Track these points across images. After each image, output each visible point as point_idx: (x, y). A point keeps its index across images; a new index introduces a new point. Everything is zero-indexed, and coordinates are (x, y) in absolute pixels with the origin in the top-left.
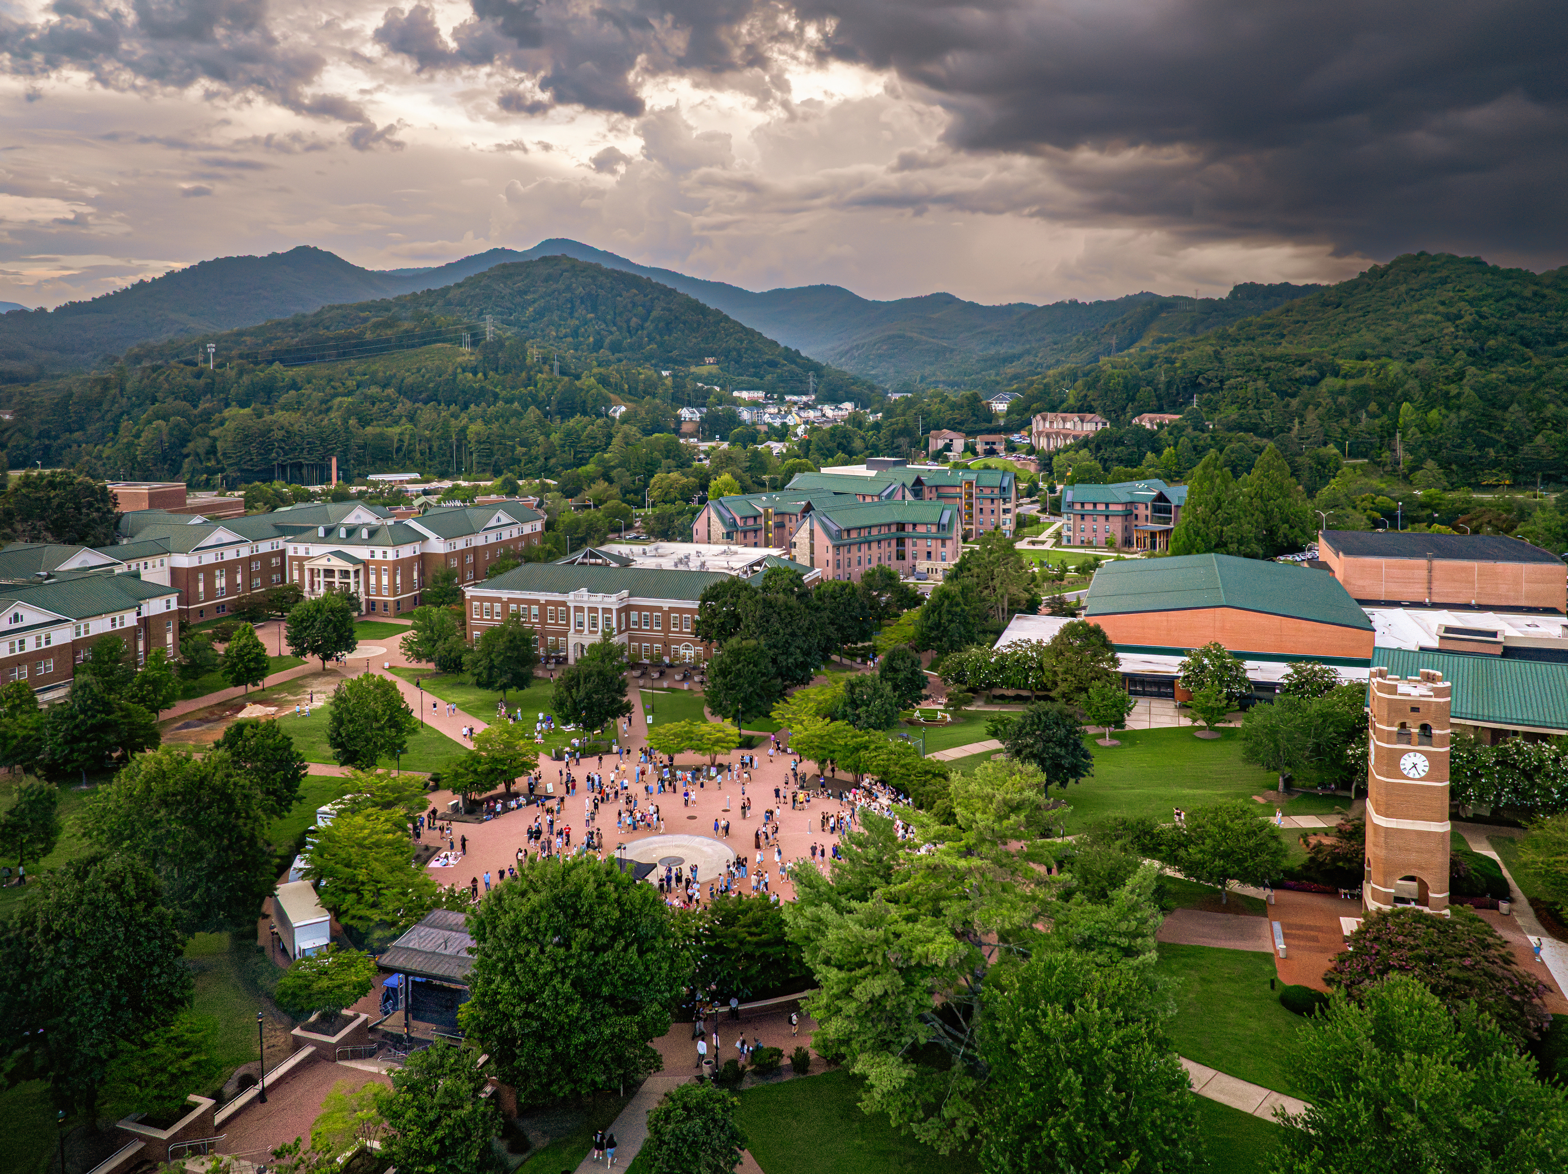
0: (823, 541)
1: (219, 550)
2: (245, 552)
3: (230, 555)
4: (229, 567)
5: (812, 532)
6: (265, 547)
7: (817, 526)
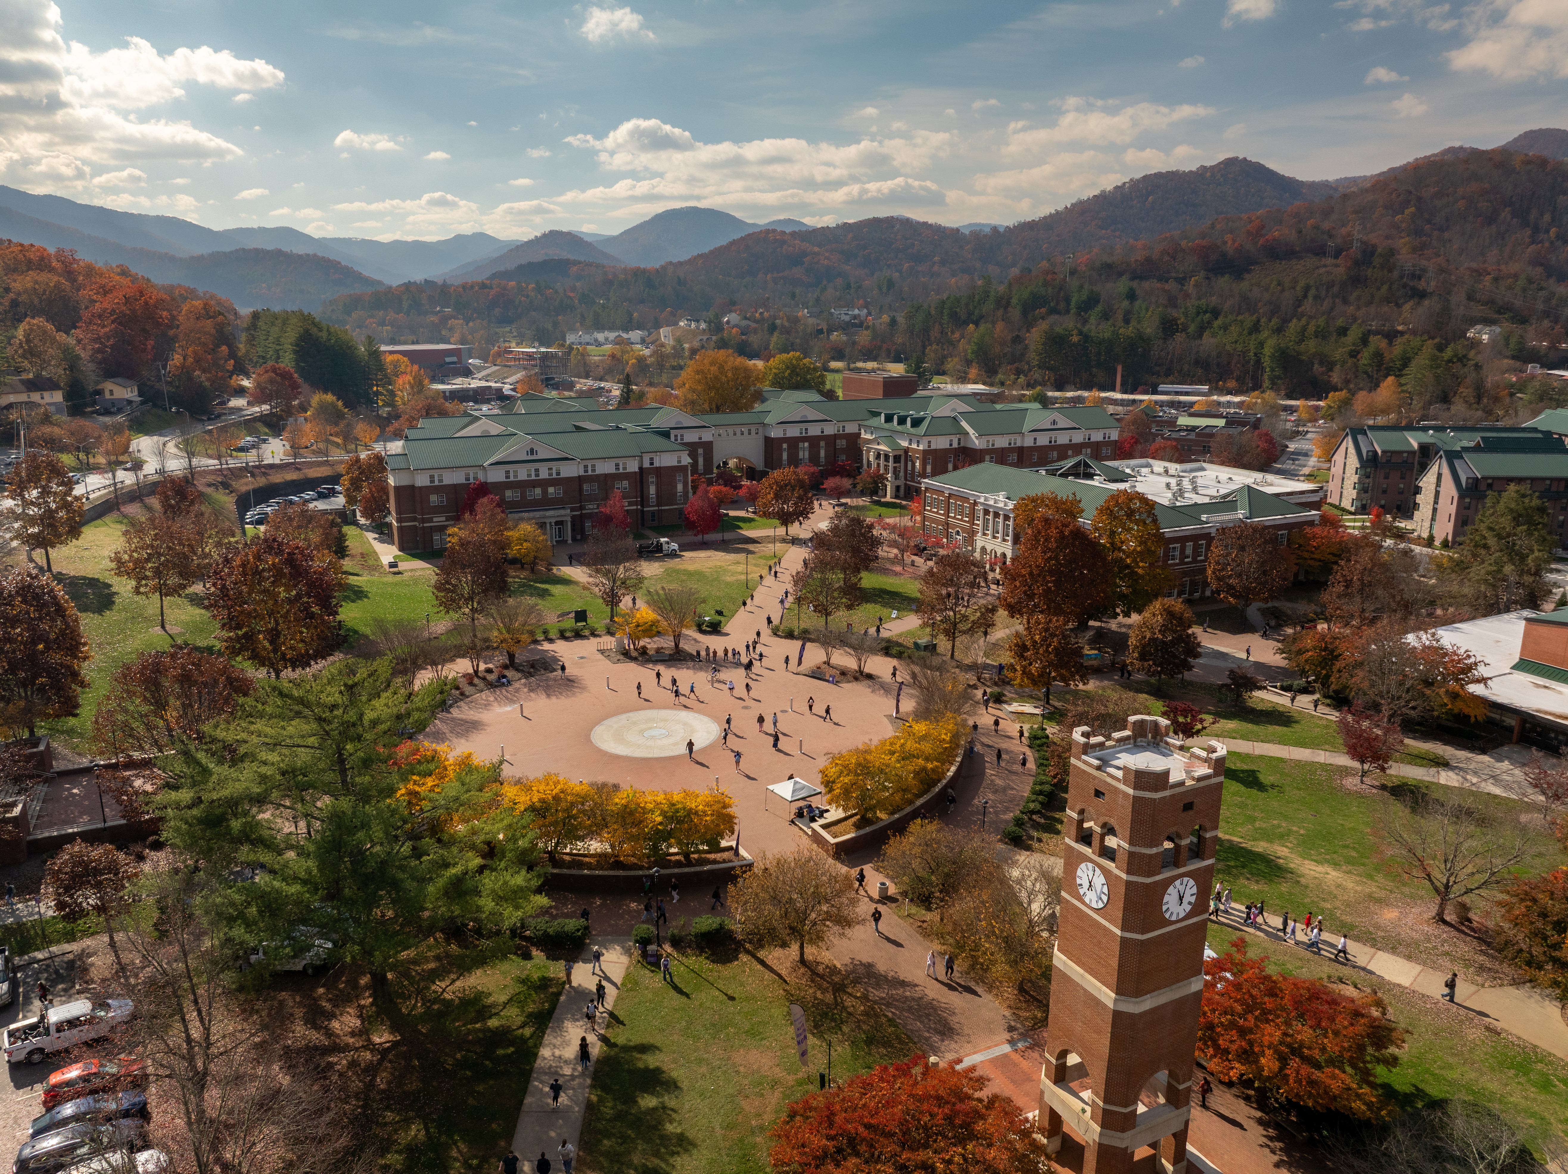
0: (1449, 489)
1: (804, 426)
2: (830, 430)
3: (814, 431)
4: (814, 441)
5: (1439, 476)
6: (851, 428)
7: (1446, 471)
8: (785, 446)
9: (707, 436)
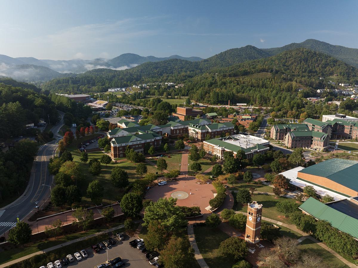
0: (290, 138)
1: (178, 127)
2: (182, 127)
3: (180, 128)
4: (180, 129)
6: (186, 126)
7: (290, 135)
8: (175, 131)
9: (161, 130)
